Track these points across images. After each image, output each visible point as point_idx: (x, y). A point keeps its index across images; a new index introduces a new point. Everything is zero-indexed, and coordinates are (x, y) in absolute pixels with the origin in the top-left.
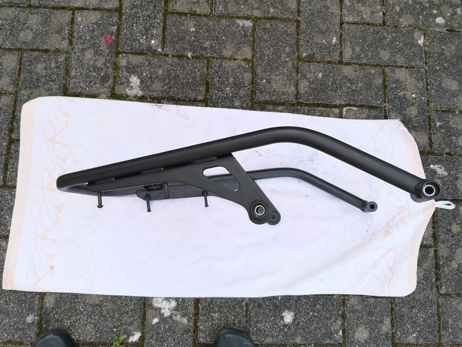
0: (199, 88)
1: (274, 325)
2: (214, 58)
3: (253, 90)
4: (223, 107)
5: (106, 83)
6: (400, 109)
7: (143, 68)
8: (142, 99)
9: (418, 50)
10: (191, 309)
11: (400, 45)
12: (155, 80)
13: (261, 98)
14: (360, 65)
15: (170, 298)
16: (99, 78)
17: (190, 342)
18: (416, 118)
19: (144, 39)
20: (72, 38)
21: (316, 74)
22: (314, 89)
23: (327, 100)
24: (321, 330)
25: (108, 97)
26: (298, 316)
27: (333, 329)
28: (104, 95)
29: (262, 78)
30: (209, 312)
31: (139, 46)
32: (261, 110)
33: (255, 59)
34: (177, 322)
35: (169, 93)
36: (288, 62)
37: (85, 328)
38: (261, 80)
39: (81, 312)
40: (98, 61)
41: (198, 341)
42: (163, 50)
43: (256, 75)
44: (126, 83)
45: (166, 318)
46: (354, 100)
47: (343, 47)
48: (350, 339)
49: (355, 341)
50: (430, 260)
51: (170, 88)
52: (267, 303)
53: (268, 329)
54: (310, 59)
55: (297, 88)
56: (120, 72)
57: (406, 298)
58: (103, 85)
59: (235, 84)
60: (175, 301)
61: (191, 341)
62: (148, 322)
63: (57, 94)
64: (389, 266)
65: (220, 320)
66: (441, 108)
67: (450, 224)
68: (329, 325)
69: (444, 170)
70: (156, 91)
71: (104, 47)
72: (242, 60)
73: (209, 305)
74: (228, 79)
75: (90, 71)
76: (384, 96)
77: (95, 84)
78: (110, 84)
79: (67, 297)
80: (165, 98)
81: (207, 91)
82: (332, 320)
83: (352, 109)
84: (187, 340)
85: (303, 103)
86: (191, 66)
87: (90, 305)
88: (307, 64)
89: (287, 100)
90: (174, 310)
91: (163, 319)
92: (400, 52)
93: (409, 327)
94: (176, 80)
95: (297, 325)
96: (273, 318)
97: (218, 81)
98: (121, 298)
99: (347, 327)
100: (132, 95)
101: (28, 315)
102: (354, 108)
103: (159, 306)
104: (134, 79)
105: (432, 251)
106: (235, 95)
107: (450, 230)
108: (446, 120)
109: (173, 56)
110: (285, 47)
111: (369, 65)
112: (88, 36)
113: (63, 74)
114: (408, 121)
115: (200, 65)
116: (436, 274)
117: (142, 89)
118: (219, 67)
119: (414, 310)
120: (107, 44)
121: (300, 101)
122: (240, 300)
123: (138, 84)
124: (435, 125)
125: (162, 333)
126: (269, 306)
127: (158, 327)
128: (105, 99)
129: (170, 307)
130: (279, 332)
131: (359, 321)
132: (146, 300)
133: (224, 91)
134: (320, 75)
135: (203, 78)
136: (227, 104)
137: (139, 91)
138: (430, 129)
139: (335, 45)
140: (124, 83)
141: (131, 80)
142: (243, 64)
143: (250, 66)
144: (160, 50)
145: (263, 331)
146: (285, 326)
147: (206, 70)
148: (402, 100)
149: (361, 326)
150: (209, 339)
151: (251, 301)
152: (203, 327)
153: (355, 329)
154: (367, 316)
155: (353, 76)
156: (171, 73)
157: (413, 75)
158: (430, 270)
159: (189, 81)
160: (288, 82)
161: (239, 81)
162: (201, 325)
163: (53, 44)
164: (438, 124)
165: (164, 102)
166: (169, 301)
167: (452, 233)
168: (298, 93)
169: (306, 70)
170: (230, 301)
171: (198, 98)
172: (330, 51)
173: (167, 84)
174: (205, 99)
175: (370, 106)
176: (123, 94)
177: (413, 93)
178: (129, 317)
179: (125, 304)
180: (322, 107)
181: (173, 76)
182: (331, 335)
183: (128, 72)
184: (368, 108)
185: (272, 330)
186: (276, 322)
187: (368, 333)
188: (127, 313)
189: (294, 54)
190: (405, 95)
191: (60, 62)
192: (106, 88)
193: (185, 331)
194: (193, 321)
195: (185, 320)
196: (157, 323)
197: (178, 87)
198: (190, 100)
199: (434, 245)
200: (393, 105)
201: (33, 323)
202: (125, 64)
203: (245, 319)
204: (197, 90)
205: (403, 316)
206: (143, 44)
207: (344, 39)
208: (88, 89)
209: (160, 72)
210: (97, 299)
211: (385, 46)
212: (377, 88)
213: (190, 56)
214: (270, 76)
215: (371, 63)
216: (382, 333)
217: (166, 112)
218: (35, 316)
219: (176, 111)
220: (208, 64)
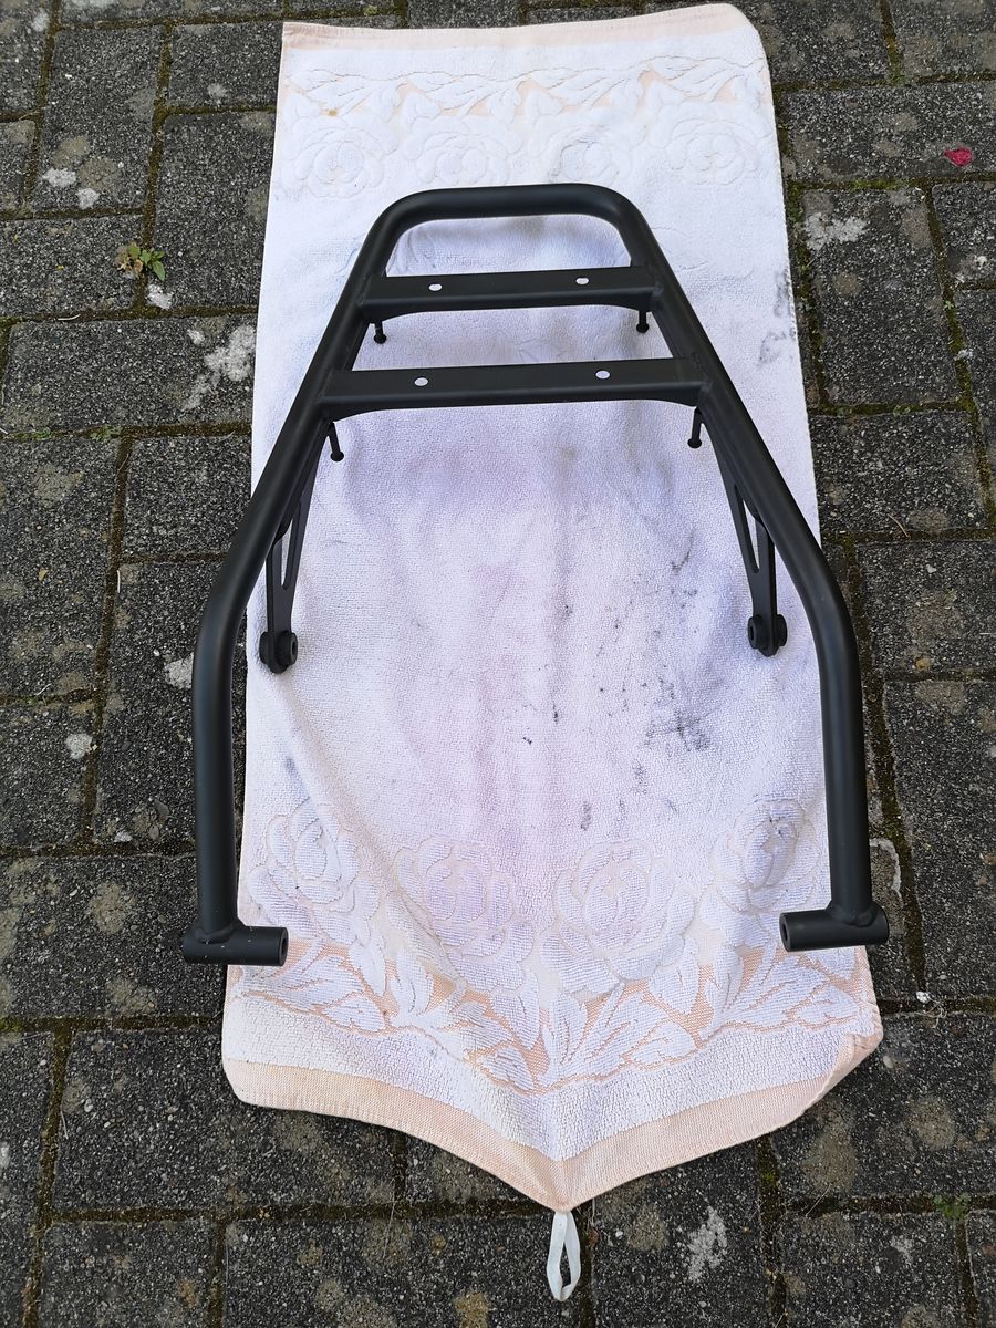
0: (864, 388)
1: (165, 632)
2: (975, 419)
3: (891, 538)
4: (817, 455)
5: (828, 167)
6: (932, 1069)
7: (893, 245)
8: (798, 250)
10: (222, 416)
12: (861, 276)
13: (871, 562)
15: (253, 365)
16: (841, 152)
17: (136, 418)
18: (909, 1141)
19: (985, 237)
20: (940, 81)
22: (938, 731)
23: (909, 777)
24: (137, 772)
26: (184, 700)
27: (138, 810)
28: (791, 166)
29: (942, 562)
30: (210, 459)
31: (958, 229)
34: (189, 384)
35: (833, 312)
38: (932, 561)
40: (887, 142)
41: (137, 439)
42: (962, 287)
43: (948, 543)
44: (838, 211)
45: (202, 360)
46: (927, 879)
48: (100, 866)
49: (91, 883)
51: (849, 314)
53: (154, 616)
55: (926, 676)
56: (867, 194)
58: (821, 162)
59: (900, 484)
60: (246, 375)
61: (140, 421)
62: (195, 321)
63: (774, 71)
64: (330, 1004)
65: (188, 488)
67: (488, 1284)
68: (150, 800)
69: (707, 1263)
70: (831, 282)
71: (931, 150)
72: (989, 501)
73: (231, 457)
74: (914, 462)
75: (854, 129)
77: (819, 145)
78: (827, 176)
79: (263, 152)
80: (813, 305)
81: (860, 410)
82: (163, 807)
83: (894, 873)
85: (880, 698)
86: (931, 361)
87: (242, 199)
89: (881, 644)
90: (222, 378)
91: (199, 352)
93: (119, 1087)
94: (876, 327)
95: (159, 699)
96: (183, 627)
99: (138, 858)
100: (807, 230)
101: (227, 86)
102: (897, 879)
103: (234, 342)
104: (856, 228)
105: (380, 1193)
106: (864, 487)
107: (466, 1282)
108: (928, 1287)
109: (949, 313)
112: (956, 113)
113: (834, 78)
114: (890, 1103)
115: (939, 385)
116: (296, 1208)
117: (827, 249)
118: (947, 436)
119: (175, 1109)
120: (946, 154)
121: (886, 687)
123: (843, 239)
124: (898, 1232)
125: (166, 353)
127: (179, 344)
128: (782, 171)
129: (229, 366)
130: (144, 648)
131: (154, 899)
132: (252, 313)
133: (869, 454)
135: (900, 394)
136: (828, 465)
137: (821, 242)
138: (875, 1204)
140: (836, 206)
141: (850, 221)
142: (975, 503)
143: (974, 525)
144: (961, 278)
145: (150, 604)
146: (160, 662)
147: (927, 401)
148: (973, 1081)
149: (139, 905)
150: (138, 465)
152: (172, 448)
153: (129, 884)
154: (169, 926)
156: (894, 314)
159: (881, 359)
160: (944, 644)
161: (913, 494)
162: (178, 443)
163: (913, 46)
164: (904, 1246)
165: (801, 305)
166: (245, 364)
167: (455, 1292)
168: (914, 679)
170: (239, 511)
171: (830, 388)
173: (858, 307)
174: (833, 406)
175: (920, 942)
176: (804, 208)
178: (209, 280)
179: (242, 269)
181: (886, 317)
182: (118, 805)
183: (872, 213)
184: (910, 935)
185: (149, 629)
186: (171, 637)
187: (113, 930)
188: (219, 275)
191: (865, 67)
192: (815, 169)
193: (165, 406)
194: (190, 421)
195: (194, 403)
196: (191, 342)
197: (856, 334)
198: (819, 367)
199: (406, 1206)
200: (944, 1037)
201: (208, 97)
202: (896, 203)
203: (185, 554)
204: (857, 381)
205: (158, 1063)
206: (968, 237)
208: (802, 131)
209: (891, 286)
210: (257, 209)
213: (963, 355)
216: (108, 981)
217: (771, 308)
218: (223, 99)
219: (778, 333)
220: (949, 407)
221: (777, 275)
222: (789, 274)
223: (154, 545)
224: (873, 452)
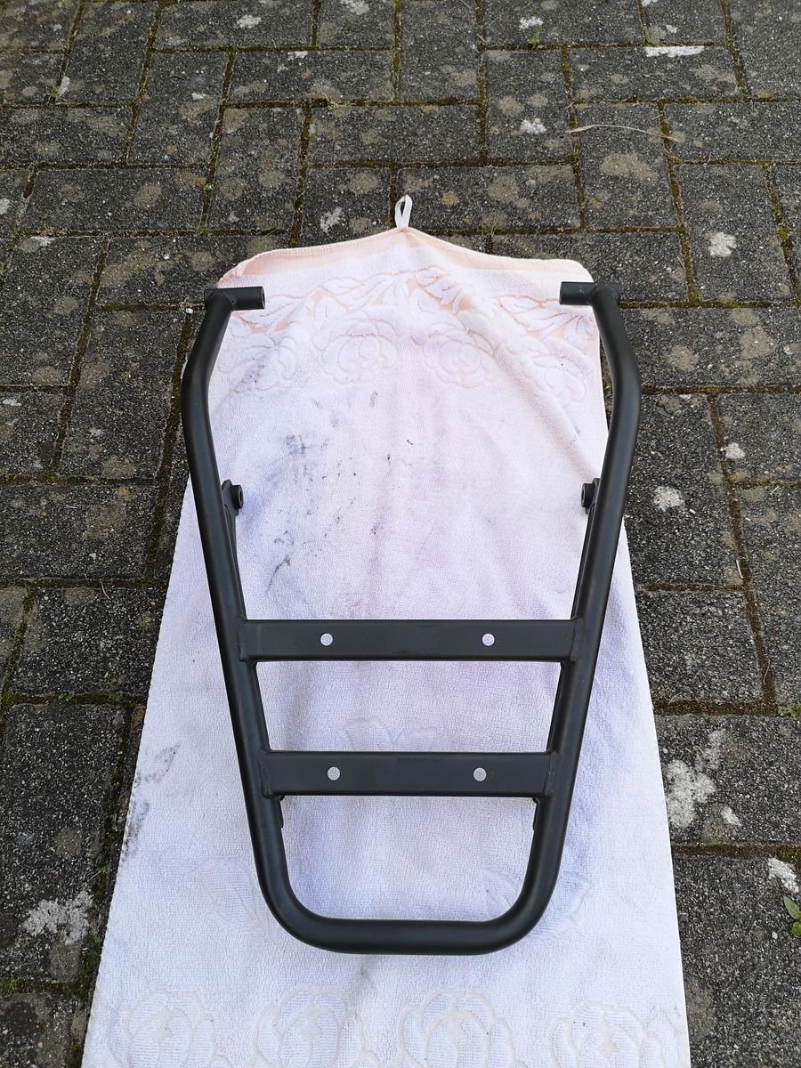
0: (90, 721)
1: (690, 527)
2: (8, 685)
3: (114, 583)
4: (151, 656)
5: (35, 1017)
7: (6, 892)
8: (103, 892)
9: (63, 246)
10: (685, 720)
11: (47, 277)
12: (51, 853)
13: (136, 563)
14: (82, 352)
15: (664, 778)
16: (15, 1041)
17: (768, 723)
18: (217, 255)
21: (92, 441)
22: (129, 445)
23: (159, 420)
24: (686, 434)
25: (83, 1008)
26: (663, 479)
27: (680, 411)
28: (76, 1022)
29: (83, 561)
30: (686, 676)
32: (171, 561)
33: (30, 580)
34: (724, 759)
35: (93, 809)
36: (51, 504)
38: (90, 562)
39: (745, 1050)
41: (761, 702)
43: (73, 576)
44: (47, 946)
45: (718, 788)
46: (166, 366)
47: (32, 384)
48: (696, 380)
49: (699, 371)
50: (517, 241)
51: (78, 805)
52: (644, 542)
53: (702, 540)
54: (52, 455)
55: (124, 482)
56: (8, 969)
58: (42, 1026)
59: (91, 627)
60: (670, 766)
61: (763, 721)
62: (736, 837)
64: (534, 308)
65: (700, 648)
66: (199, 213)
67: (443, 207)
68: (672, 417)
69: (332, 213)
70: (82, 846)
72: (27, 610)
73: (667, 677)
74: (75, 646)
76: (162, 310)
77: (36, 1054)
78: (42, 1002)
80: (109, 820)
81: (100, 700)
82: (661, 411)
84: (765, 731)
85: (162, 468)
86: (22, 746)
87: (719, 1019)
88: (64, 459)
89: (149, 504)
90: (693, 765)
91: (723, 796)
92: (62, 278)
93: (653, 278)
94: (58, 788)
95: (683, 480)
96: (676, 531)
97: (76, 670)
98: (685, 922)
99: (672, 385)
100: (86, 924)
102: (184, 366)
103: (690, 807)
104: (36, 919)
105: (497, 239)
106: (123, 624)
107: (453, 207)
108: (226, 206)
110: (10, 507)
111: (85, 335)
115: (24, 721)
116: (544, 233)
117: (73, 891)
118: (37, 669)
121: (155, 475)
122: (646, 604)
123: (53, 905)
124: (234, 223)
125: (758, 797)
126: (649, 538)
127: (746, 808)
128: (89, 1015)
129: (688, 778)
130: (704, 516)
131: (655, 362)
132: (679, 847)
133: (108, 655)
134: (98, 432)
135: (61, 713)
136: (144, 646)
137: (77, 902)
138: (242, 233)
139: (25, 402)
140: (46, 953)
141: (39, 930)
142: (38, 608)
143: (47, 591)
145: (708, 550)
146: (688, 504)
147: (41, 705)
148: (175, 277)
149: (666, 359)
150: (752, 674)
151: (643, 579)
152: (724, 689)
153: (674, 370)
154: (642, 349)
155: (106, 366)
156: (36, 804)
157: (119, 257)
158: (536, 242)
159: (65, 751)
160: (104, 501)
161: (84, 617)
162: (720, 694)
164: (233, 218)
165: (120, 820)
166: (673, 780)
167: (459, 204)
168: (133, 480)
169: (80, 462)
170: (649, 626)
171: (120, 724)
172: (38, 411)
173: (67, 814)
174: (123, 704)
176: (81, 956)
177: (162, 259)
178: (734, 893)
179: (700, 908)
180: (177, 430)
181: (44, 800)
182: (694, 414)
183: (12, 940)
184: (187, 339)
185: (704, 531)
186: (684, 524)
187: (678, 347)
188: (723, 901)
189: (32, 488)
190: (163, 272)
192: (51, 1015)
193: (742, 735)
194: (713, 717)
195: (715, 736)
196: (735, 811)
197: (79, 781)
198: (123, 746)
199: (485, 234)
200: (184, 294)
203: (687, 591)
204: (94, 729)
205: (633, 287)
207: (13, 382)
209: (27, 837)
210: (699, 999)
211: (43, 304)
212: (142, 322)
214: (82, 543)
215: (79, 332)
216: (674, 323)
217: (150, 813)
219: (151, 781)
220: (24, 699)
221: (135, 853)
222: (122, 856)
223: (717, 599)
224: (105, 657)
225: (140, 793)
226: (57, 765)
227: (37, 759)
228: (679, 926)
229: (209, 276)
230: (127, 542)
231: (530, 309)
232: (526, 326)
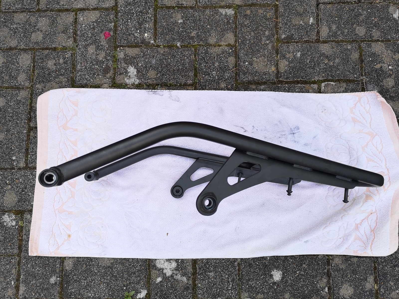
0: (189, 73)
1: (264, 282)
2: (200, 45)
3: (237, 72)
4: (210, 89)
5: (107, 74)
6: (377, 81)
7: (139, 59)
8: (139, 87)
9: (394, 23)
10: (190, 269)
11: (376, 21)
12: (149, 70)
13: (244, 79)
14: (337, 42)
15: (171, 259)
16: (101, 70)
18: (393, 89)
19: (138, 33)
20: (76, 36)
21: (295, 54)
22: (293, 68)
23: (305, 77)
24: (307, 287)
25: (109, 86)
26: (286, 275)
27: (319, 286)
28: (106, 85)
29: (244, 60)
30: (205, 272)
31: (134, 40)
32: (245, 90)
33: (237, 44)
34: (177, 281)
35: (162, 79)
36: (267, 44)
37: (99, 287)
38: (244, 63)
39: (95, 274)
40: (99, 55)
41: (197, 297)
42: (155, 41)
43: (239, 58)
44: (125, 74)
45: (168, 277)
46: (332, 76)
47: (320, 26)
48: (335, 295)
49: (340, 297)
51: (163, 75)
52: (257, 264)
53: (259, 286)
54: (289, 40)
55: (277, 68)
56: (119, 64)
57: (389, 258)
58: (105, 76)
59: (220, 68)
60: (175, 262)
61: (190, 297)
62: (153, 281)
63: (66, 86)
64: (371, 228)
65: (215, 279)
68: (316, 283)
70: (151, 78)
71: (104, 43)
72: (226, 45)
73: (205, 265)
74: (214, 64)
75: (93, 65)
76: (361, 70)
77: (98, 76)
78: (111, 75)
79: (83, 261)
80: (159, 85)
81: (196, 75)
82: (318, 278)
83: (330, 83)
84: (187, 297)
85: (284, 81)
86: (181, 54)
87: (103, 267)
88: (286, 45)
89: (268, 79)
90: (175, 270)
91: (165, 278)
92: (376, 27)
93: (392, 284)
94: (168, 68)
95: (286, 283)
96: (263, 277)
97: (205, 66)
98: (129, 260)
99: (332, 285)
100: (130, 83)
101: (51, 276)
102: (332, 83)
103: (162, 266)
104: (131, 69)
106: (221, 78)
109: (164, 47)
110: (265, 31)
111: (346, 42)
112: (89, 33)
113: (71, 68)
114: (385, 92)
115: (188, 53)
117: (139, 78)
118: (205, 53)
119: (397, 268)
120: (106, 39)
121: (281, 79)
122: (232, 261)
123: (135, 73)
125: (165, 290)
126: (259, 265)
127: (162, 286)
128: (107, 88)
129: (171, 268)
130: (270, 288)
131: (344, 279)
132: (150, 261)
133: (210, 75)
134: (299, 55)
135: (191, 64)
136: (214, 86)
137: (136, 80)
139: (312, 25)
140: (123, 74)
141: (129, 70)
142: (227, 49)
143: (233, 50)
144: (152, 42)
145: (255, 288)
146: (274, 283)
147: (194, 57)
148: (379, 73)
149: (346, 283)
150: (206, 296)
151: (242, 261)
152: (201, 285)
153: (340, 287)
154: (351, 274)
155: (330, 53)
156: (163, 62)
157: (389, 47)
159: (179, 68)
160: (269, 63)
161: (223, 65)
162: (199, 283)
163: (61, 43)
165: (158, 88)
166: (170, 262)
168: (278, 72)
169: (285, 51)
170: (224, 261)
171: (188, 83)
172: (307, 31)
173: (160, 72)
174: (194, 83)
175: (348, 80)
176: (122, 83)
177: (389, 66)
178: (137, 277)
179: (133, 266)
180: (301, 84)
181: (164, 64)
182: (317, 292)
183: (126, 64)
184: (346, 82)
185: (263, 287)
186: (266, 280)
187: (353, 290)
188: (134, 273)
189: (274, 36)
190: (382, 67)
191: (67, 58)
192: (108, 78)
193: (185, 288)
194: (191, 279)
195: (185, 279)
196: (161, 282)
197: (170, 73)
198: (181, 85)
200: (370, 78)
201: (56, 283)
202: (123, 56)
203: (238, 278)
204: (186, 75)
205: (386, 274)
206: (138, 38)
207: (321, 19)
208: (92, 80)
209: (154, 62)
210: (108, 262)
211: (361, 22)
212: (354, 63)
213: (179, 45)
214: (252, 58)
215: (347, 39)
216: (366, 290)
217: (160, 96)
218: (57, 277)
219: (169, 96)
220: (196, 51)
221: (149, 94)
222: (148, 90)
223: (235, 288)
224: (210, 74)
225: (166, 93)
226: (175, 66)
227: (177, 60)
228: (128, 258)
229: (381, 86)
230: (252, 74)
231: (370, 226)
232: (361, 224)
